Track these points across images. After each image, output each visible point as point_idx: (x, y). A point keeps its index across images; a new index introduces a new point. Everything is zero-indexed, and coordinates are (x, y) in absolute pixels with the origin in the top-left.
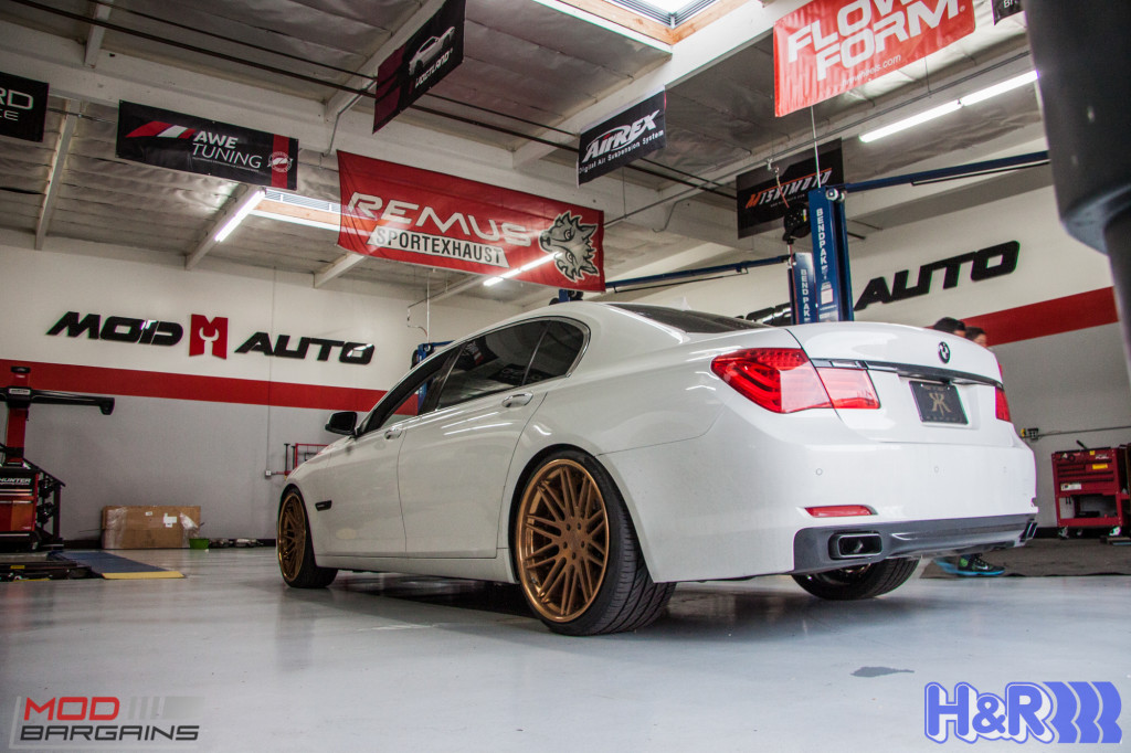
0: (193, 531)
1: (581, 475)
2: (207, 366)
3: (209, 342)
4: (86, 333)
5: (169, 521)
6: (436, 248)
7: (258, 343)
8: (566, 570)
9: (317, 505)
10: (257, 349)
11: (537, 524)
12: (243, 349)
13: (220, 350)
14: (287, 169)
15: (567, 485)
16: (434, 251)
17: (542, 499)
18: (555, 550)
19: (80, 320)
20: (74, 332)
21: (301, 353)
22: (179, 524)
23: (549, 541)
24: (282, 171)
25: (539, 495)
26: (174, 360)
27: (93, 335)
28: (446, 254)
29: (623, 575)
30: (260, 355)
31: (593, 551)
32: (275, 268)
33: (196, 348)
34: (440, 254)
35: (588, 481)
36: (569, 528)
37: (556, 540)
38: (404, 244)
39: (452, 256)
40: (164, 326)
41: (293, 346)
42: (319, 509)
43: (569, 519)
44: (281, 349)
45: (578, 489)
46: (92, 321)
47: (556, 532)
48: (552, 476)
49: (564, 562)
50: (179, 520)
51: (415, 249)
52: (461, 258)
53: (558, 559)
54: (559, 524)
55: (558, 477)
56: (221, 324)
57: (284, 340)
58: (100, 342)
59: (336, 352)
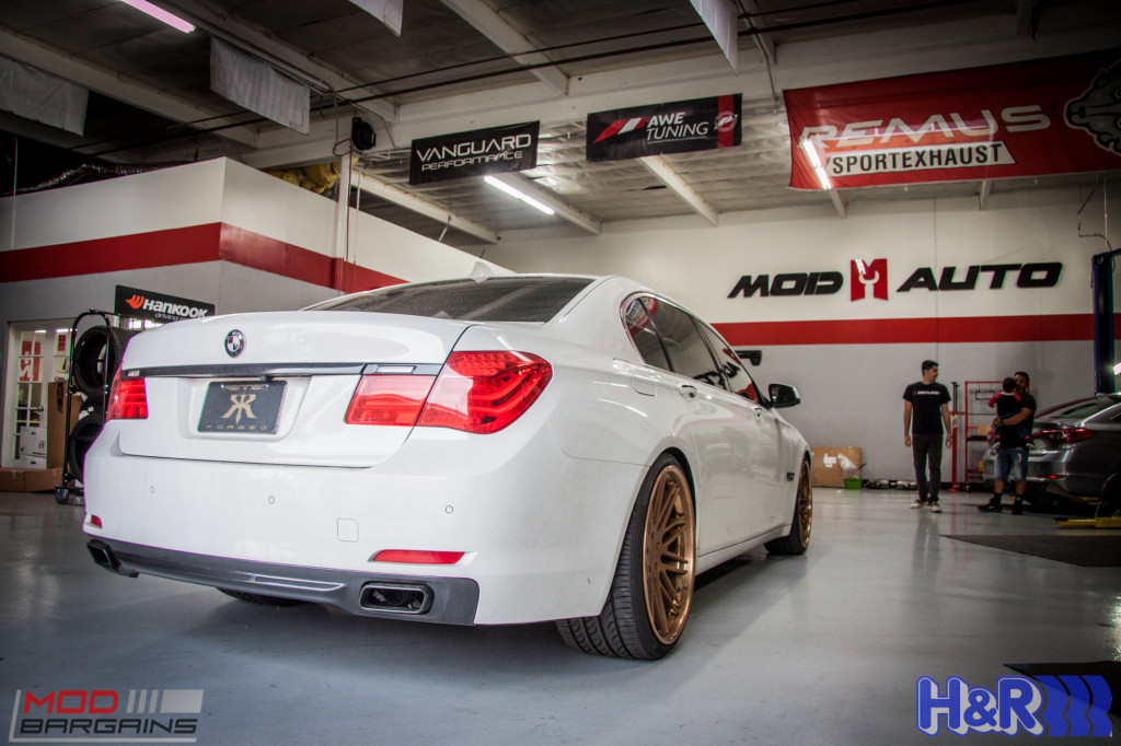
0: (850, 471)
2: (871, 309)
3: (869, 286)
4: (758, 292)
5: (829, 461)
6: (908, 163)
7: (921, 279)
10: (921, 285)
12: (905, 288)
13: (881, 292)
14: (732, 126)
16: (905, 166)
19: (753, 282)
20: (748, 294)
21: (970, 283)
22: (838, 466)
24: (727, 129)
26: (837, 307)
27: (764, 293)
28: (921, 167)
30: (924, 291)
33: (857, 293)
34: (913, 168)
38: (866, 166)
39: (929, 167)
40: (826, 276)
41: (959, 277)
44: (947, 282)
46: (762, 280)
50: (838, 460)
51: (881, 169)
52: (943, 166)
56: (880, 266)
57: (949, 272)
58: (771, 299)
59: (1012, 277)
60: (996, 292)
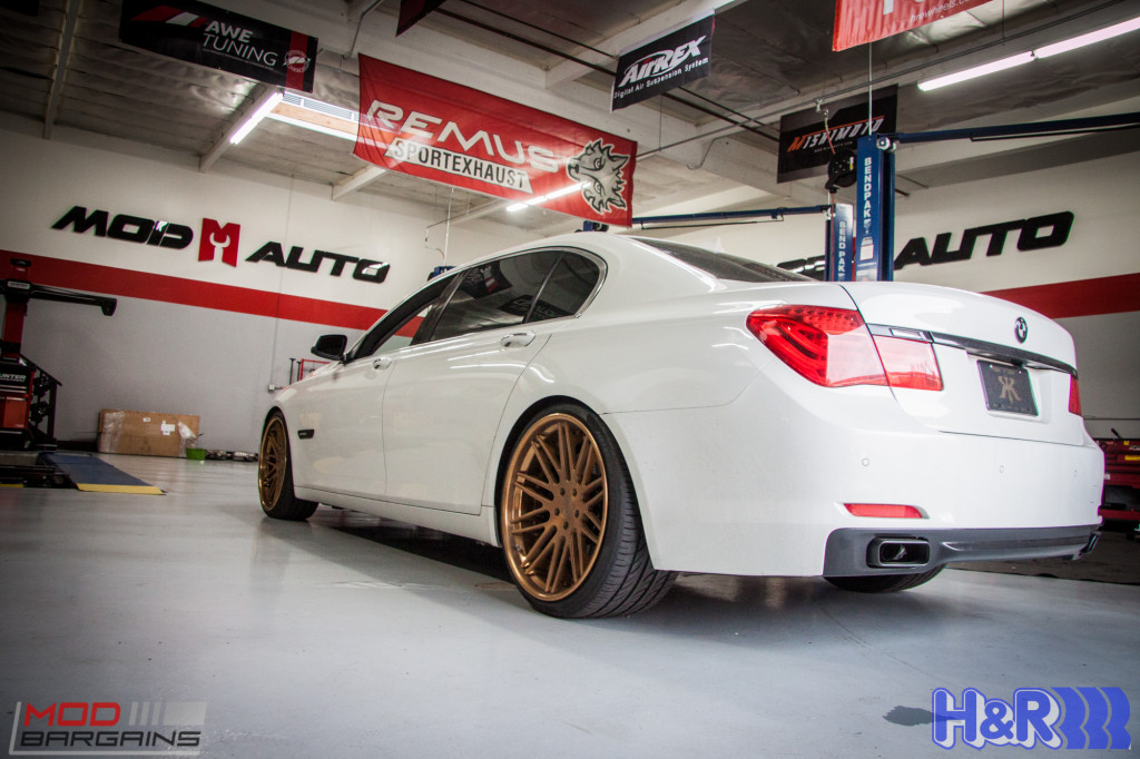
0: (190, 440)
1: (582, 433)
2: (215, 272)
3: (219, 248)
4: (92, 230)
5: (167, 429)
6: (457, 167)
7: (270, 252)
8: (555, 540)
9: (299, 432)
10: (269, 259)
11: (528, 484)
12: (254, 258)
13: (230, 257)
14: (304, 69)
15: (565, 443)
16: (454, 169)
17: (535, 457)
18: (545, 517)
19: (88, 215)
20: (80, 228)
21: (313, 267)
22: (177, 433)
23: (539, 505)
24: (298, 71)
25: (532, 452)
26: (182, 264)
27: (100, 232)
28: (466, 174)
29: (620, 557)
30: (271, 265)
31: (588, 524)
32: (292, 176)
33: (206, 253)
34: (460, 173)
35: (589, 442)
36: (563, 493)
37: (547, 505)
38: (424, 159)
39: (472, 176)
40: (172, 228)
41: (305, 258)
42: (301, 437)
43: (564, 482)
44: (294, 261)
45: (577, 449)
46: (100, 217)
47: (549, 495)
48: (549, 430)
49: (554, 531)
50: (177, 428)
51: (435, 166)
52: (483, 179)
53: (548, 526)
54: (551, 486)
55: (556, 433)
56: (233, 231)
57: (297, 251)
58: (107, 241)
59: (350, 268)
60: (335, 279)
